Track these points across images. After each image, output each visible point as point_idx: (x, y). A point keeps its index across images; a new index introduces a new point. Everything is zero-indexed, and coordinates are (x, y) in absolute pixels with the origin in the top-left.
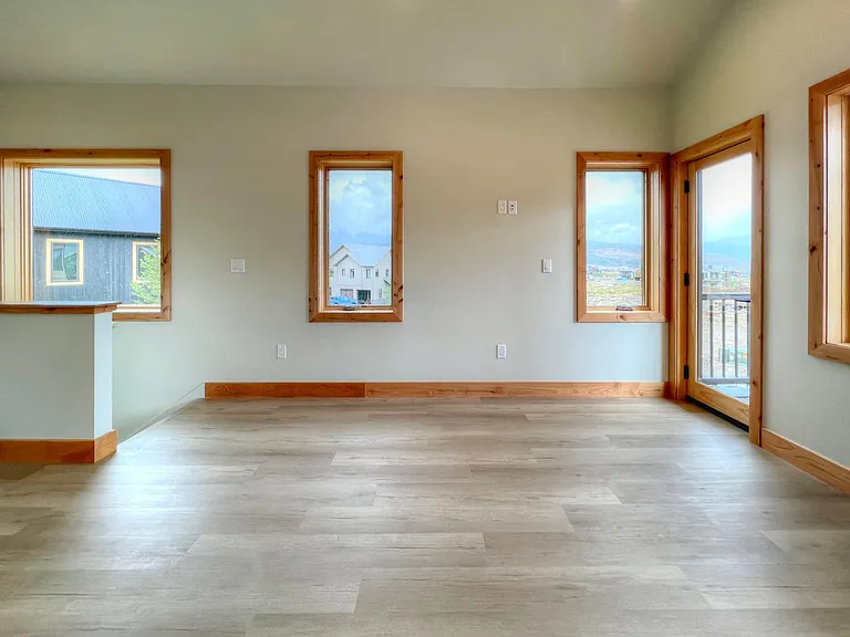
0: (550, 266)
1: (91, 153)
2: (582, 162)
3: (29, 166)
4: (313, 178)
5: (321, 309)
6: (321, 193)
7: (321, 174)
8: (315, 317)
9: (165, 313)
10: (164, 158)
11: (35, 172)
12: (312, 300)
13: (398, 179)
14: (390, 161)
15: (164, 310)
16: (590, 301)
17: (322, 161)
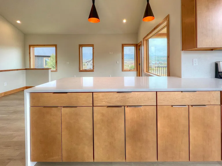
0: (118, 62)
1: (44, 45)
2: (123, 46)
3: (34, 47)
4: (79, 49)
5: (81, 69)
6: (81, 51)
7: (81, 48)
8: (80, 71)
9: (56, 71)
10: (56, 46)
11: (35, 48)
12: (80, 68)
13: (93, 48)
14: (92, 45)
15: (56, 70)
16: (125, 68)
17: (81, 46)
